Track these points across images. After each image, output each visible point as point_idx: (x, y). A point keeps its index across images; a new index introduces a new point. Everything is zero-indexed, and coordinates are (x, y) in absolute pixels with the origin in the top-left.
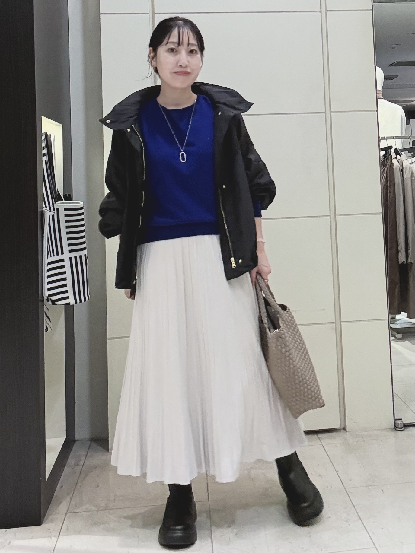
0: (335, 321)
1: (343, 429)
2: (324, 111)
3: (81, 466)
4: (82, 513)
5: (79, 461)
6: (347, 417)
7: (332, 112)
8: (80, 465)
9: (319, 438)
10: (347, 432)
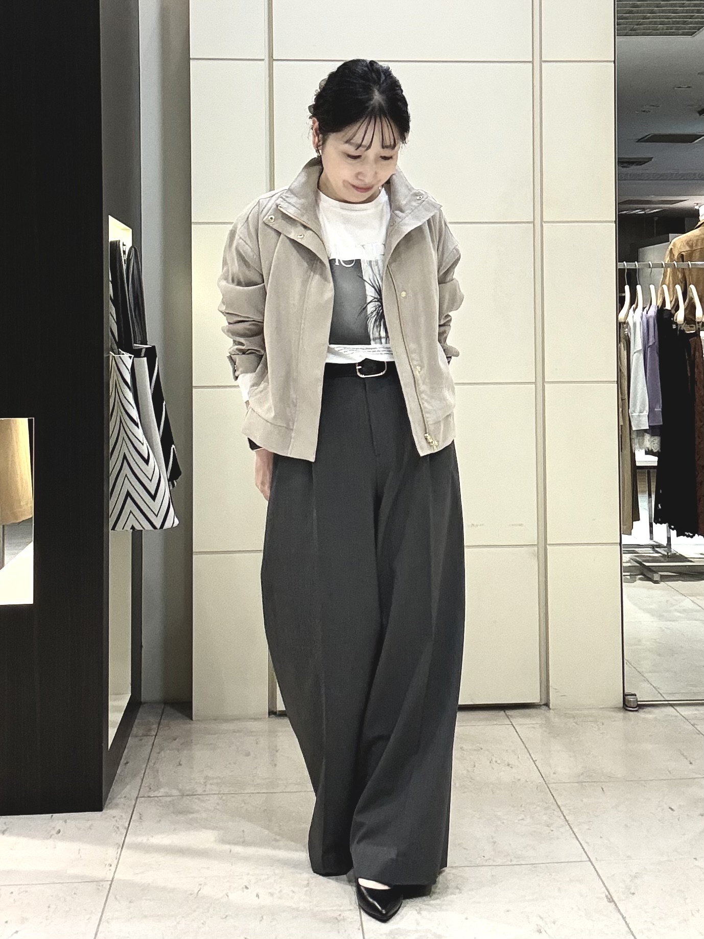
0: (538, 543)
1: (544, 705)
2: (532, 221)
3: (154, 737)
4: (160, 798)
5: (150, 730)
6: (550, 688)
7: (545, 222)
8: (152, 736)
9: (506, 715)
10: (550, 709)
